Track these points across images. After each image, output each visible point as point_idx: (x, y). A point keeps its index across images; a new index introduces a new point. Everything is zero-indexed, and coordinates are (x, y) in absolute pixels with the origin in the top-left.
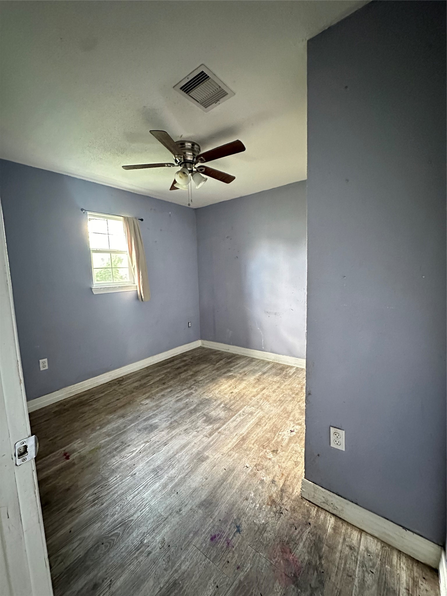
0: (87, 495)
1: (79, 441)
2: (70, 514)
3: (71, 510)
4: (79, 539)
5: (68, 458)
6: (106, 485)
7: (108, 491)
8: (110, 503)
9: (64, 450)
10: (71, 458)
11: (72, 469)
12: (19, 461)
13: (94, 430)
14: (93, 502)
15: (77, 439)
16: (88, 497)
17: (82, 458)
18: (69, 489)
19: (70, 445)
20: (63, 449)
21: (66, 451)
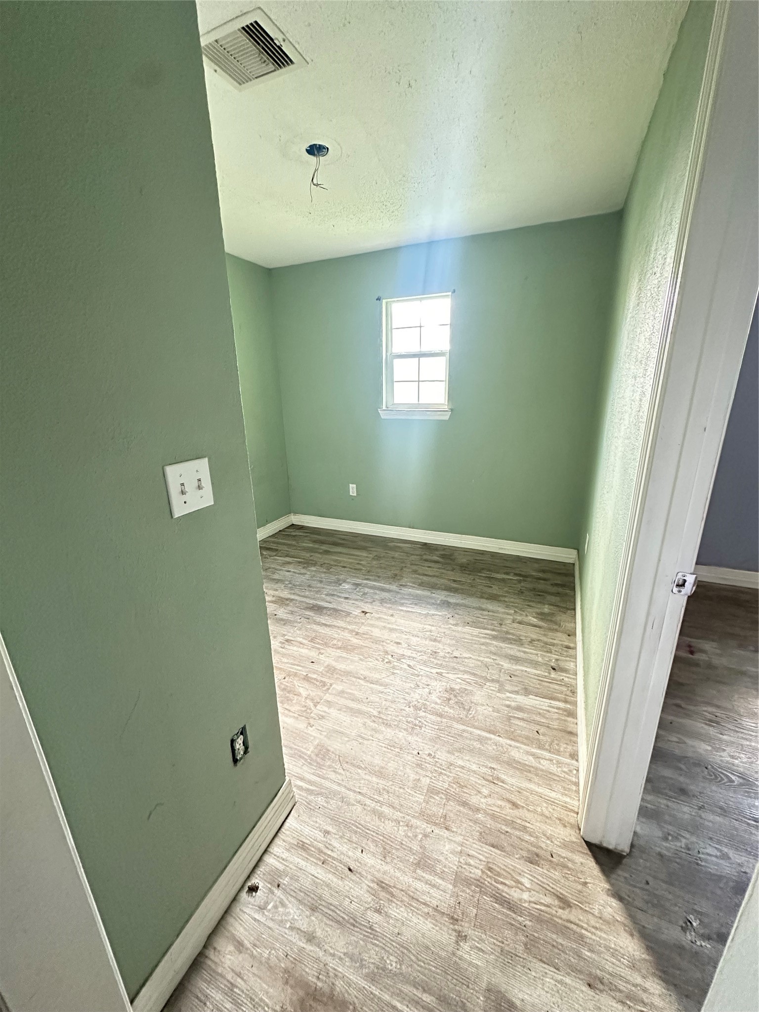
0: (706, 709)
1: (715, 644)
2: (674, 708)
3: (679, 706)
4: (680, 739)
5: (692, 653)
6: (737, 721)
7: (737, 729)
8: (733, 743)
9: (690, 642)
10: (697, 656)
11: (694, 669)
12: (675, 590)
13: (741, 646)
14: (711, 722)
15: (713, 641)
16: (705, 711)
17: (710, 666)
18: (682, 684)
19: (700, 641)
20: (689, 639)
21: (693, 644)
